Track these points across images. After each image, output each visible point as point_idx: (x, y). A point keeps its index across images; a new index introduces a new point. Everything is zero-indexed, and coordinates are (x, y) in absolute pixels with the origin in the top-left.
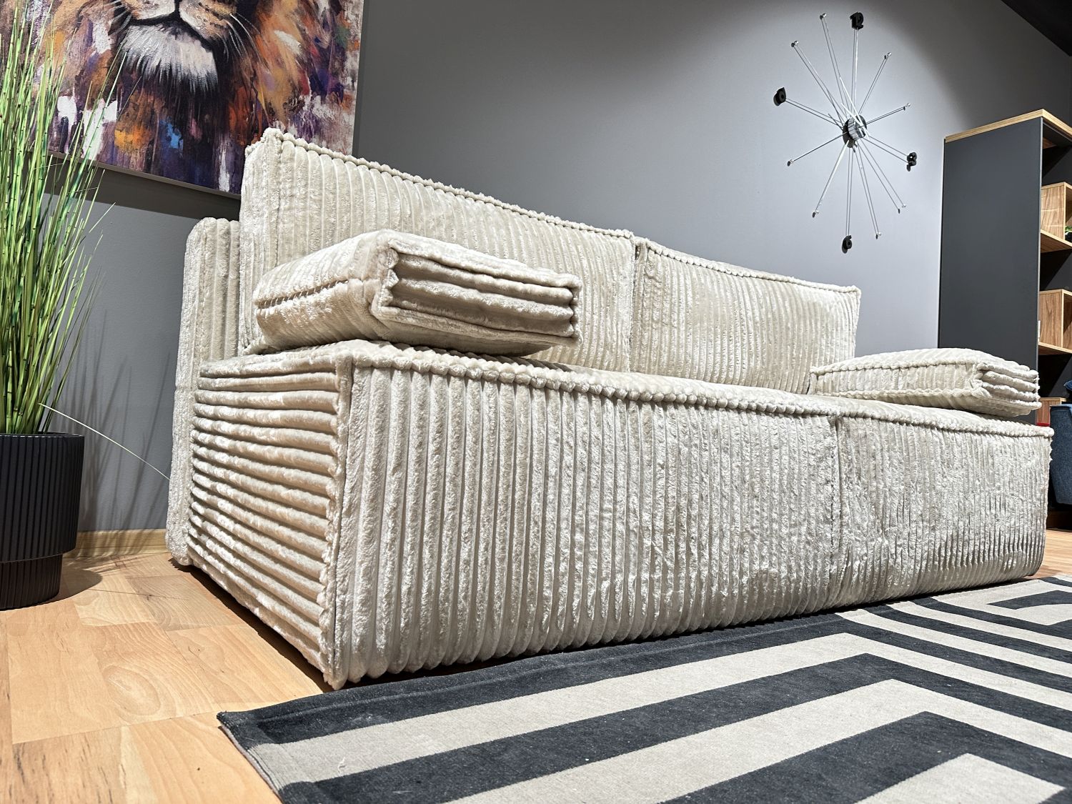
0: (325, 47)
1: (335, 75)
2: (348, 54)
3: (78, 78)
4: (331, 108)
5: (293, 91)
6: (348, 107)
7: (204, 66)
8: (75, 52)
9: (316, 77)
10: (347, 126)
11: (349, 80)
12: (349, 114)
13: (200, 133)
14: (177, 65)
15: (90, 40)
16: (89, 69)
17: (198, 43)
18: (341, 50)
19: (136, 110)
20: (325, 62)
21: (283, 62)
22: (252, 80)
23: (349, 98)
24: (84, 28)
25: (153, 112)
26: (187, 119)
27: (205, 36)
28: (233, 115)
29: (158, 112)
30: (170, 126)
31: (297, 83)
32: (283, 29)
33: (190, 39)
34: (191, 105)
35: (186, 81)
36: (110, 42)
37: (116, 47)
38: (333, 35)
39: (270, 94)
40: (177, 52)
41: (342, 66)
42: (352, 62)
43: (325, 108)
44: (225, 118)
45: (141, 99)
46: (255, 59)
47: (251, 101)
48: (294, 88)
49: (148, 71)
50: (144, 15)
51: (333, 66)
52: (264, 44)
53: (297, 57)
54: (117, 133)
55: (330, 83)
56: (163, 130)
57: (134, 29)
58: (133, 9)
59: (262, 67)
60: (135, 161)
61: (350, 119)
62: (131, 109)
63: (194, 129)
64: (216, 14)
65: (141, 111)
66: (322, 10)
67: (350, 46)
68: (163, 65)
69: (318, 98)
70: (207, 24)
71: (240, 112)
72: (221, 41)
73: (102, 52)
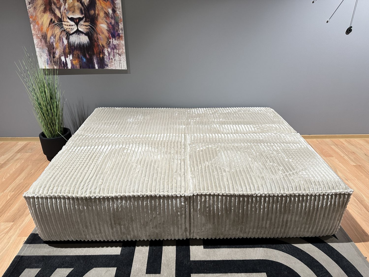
0: (113, 24)
1: (117, 31)
2: (119, 24)
3: (63, 52)
4: (118, 41)
5: (107, 40)
6: (122, 39)
7: (86, 40)
8: (61, 46)
9: (112, 34)
10: (123, 44)
11: (121, 31)
12: (122, 41)
13: (89, 57)
14: (81, 42)
15: (63, 42)
16: (65, 49)
17: (84, 35)
18: (117, 23)
19: (75, 55)
20: (114, 28)
21: (103, 33)
22: (97, 40)
23: (122, 36)
24: (61, 40)
25: (79, 55)
26: (85, 54)
27: (85, 32)
28: (95, 50)
29: (79, 54)
30: (83, 57)
31: (108, 37)
32: (102, 23)
33: (82, 34)
34: (86, 51)
35: (83, 45)
36: (67, 41)
37: (68, 42)
38: (114, 20)
39: (102, 42)
40: (80, 39)
41: (118, 28)
42: (121, 26)
43: (116, 41)
44: (93, 51)
45: (76, 52)
46: (97, 34)
47: (98, 45)
48: (107, 38)
49: (76, 46)
50: (72, 32)
51: (116, 29)
52: (98, 29)
53: (107, 30)
54: (73, 61)
55: (116, 34)
56: (81, 58)
57: (70, 36)
58: (69, 31)
59: (99, 35)
60: (78, 66)
61: (123, 42)
62: (74, 55)
63: (88, 56)
64: (86, 26)
65: (76, 55)
66: (110, 14)
67: (120, 22)
68: (78, 43)
69: (114, 39)
70: (85, 29)
71: (96, 49)
72: (88, 32)
73: (66, 44)
